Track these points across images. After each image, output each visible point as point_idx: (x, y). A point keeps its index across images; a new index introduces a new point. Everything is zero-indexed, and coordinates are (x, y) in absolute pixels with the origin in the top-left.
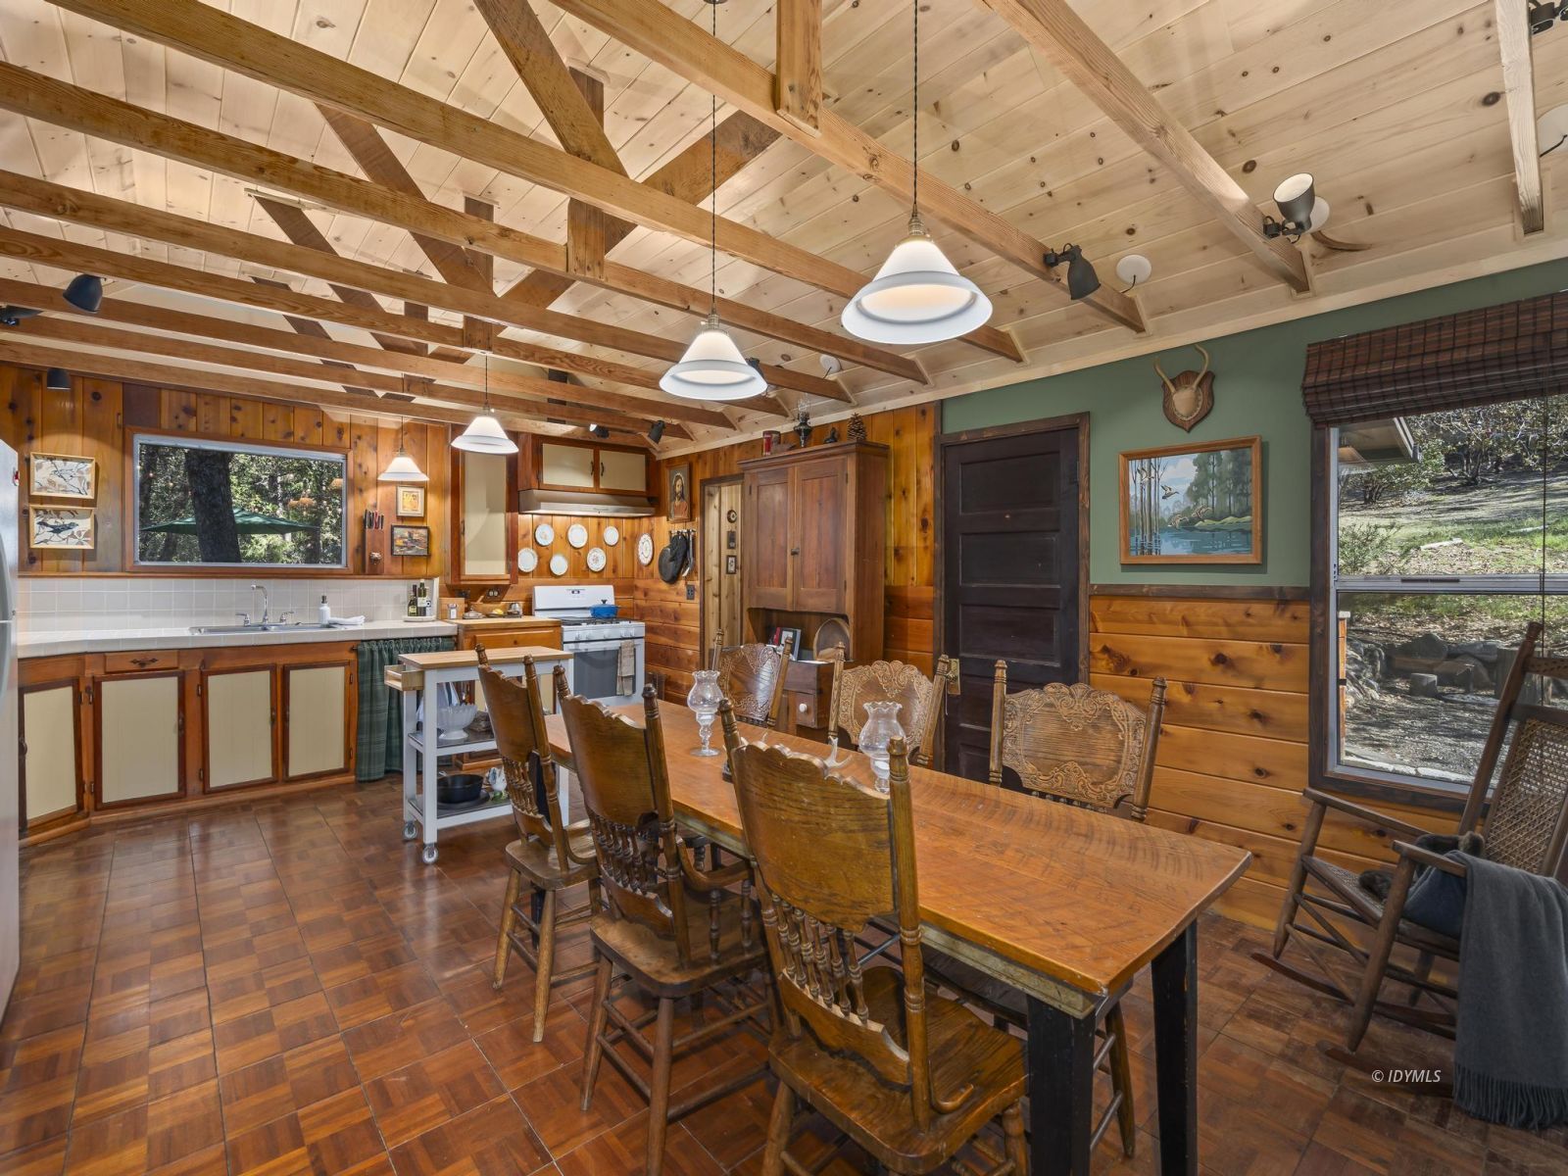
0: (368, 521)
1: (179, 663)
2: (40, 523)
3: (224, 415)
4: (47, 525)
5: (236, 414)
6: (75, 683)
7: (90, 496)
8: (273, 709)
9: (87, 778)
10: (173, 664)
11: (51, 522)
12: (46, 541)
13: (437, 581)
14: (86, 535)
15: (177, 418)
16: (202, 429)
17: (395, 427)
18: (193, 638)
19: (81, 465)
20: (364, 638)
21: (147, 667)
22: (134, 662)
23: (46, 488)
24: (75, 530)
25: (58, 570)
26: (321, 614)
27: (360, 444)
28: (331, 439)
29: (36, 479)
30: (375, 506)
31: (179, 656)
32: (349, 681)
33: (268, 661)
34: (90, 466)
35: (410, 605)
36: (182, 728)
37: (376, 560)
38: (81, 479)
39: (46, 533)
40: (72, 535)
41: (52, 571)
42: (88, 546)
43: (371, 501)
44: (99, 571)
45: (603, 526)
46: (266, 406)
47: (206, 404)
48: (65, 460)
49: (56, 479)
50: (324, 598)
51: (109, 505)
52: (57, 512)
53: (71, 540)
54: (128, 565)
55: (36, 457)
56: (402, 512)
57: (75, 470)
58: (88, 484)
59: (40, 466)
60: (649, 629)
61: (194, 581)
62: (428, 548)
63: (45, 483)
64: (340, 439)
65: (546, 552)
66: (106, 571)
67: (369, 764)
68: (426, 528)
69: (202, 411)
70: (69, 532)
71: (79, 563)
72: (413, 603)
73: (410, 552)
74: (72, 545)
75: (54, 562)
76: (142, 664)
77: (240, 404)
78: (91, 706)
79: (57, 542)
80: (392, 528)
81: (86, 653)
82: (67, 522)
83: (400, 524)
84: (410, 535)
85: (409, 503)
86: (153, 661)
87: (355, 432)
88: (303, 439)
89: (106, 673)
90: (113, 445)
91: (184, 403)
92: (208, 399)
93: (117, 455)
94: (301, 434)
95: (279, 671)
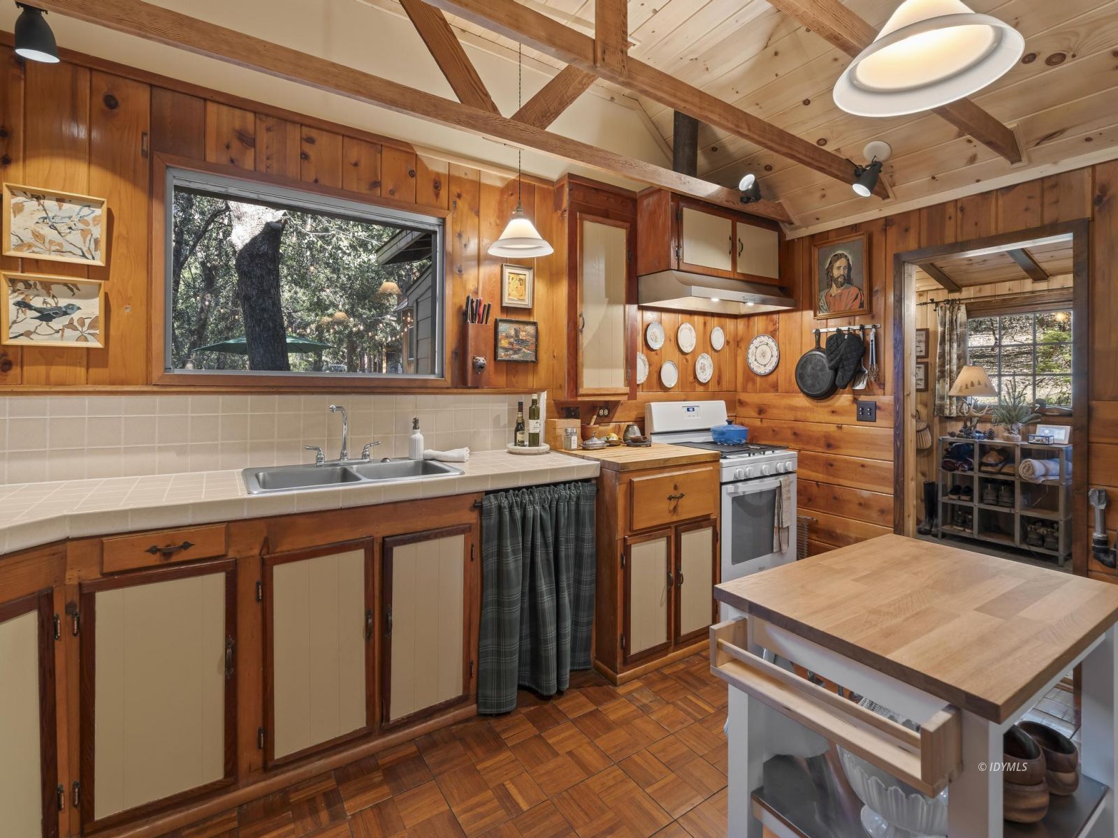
0: (470, 312)
1: (228, 545)
2: (18, 304)
3: (293, 147)
4: (30, 307)
5: (308, 148)
6: (43, 602)
7: (99, 262)
8: (369, 613)
9: (65, 779)
10: (218, 549)
11: (37, 302)
12: (28, 334)
13: (544, 396)
14: (91, 326)
15: (228, 147)
16: (262, 168)
17: (499, 184)
18: (250, 501)
19: (86, 211)
20: (489, 487)
21: (174, 559)
22: (153, 550)
23: (30, 246)
24: (76, 316)
25: (48, 383)
26: (413, 444)
27: (460, 203)
28: (426, 194)
29: (13, 228)
30: (476, 293)
31: (228, 535)
32: (469, 556)
33: (360, 533)
34: (100, 212)
35: (517, 430)
36: (231, 664)
37: (482, 367)
38: (84, 233)
39: (29, 320)
40: (71, 325)
41: (38, 383)
42: (96, 344)
43: (471, 286)
44: (112, 383)
45: (708, 324)
46: (346, 140)
47: (268, 130)
48: (61, 200)
49: (45, 231)
50: (416, 422)
51: (126, 276)
52: (47, 286)
53: (68, 332)
54: (157, 373)
55: (13, 191)
56: (507, 302)
57: (76, 219)
58: (97, 242)
59: (19, 209)
60: (801, 461)
61: (249, 398)
62: (536, 352)
63: (28, 237)
64: (437, 195)
65: (655, 358)
66: (122, 383)
67: (499, 688)
68: (535, 324)
69: (263, 138)
70: (64, 320)
71: (81, 371)
72: (520, 427)
73: (516, 357)
74: (70, 340)
75: (42, 369)
76: (167, 554)
77: (314, 133)
78: (76, 640)
79: (46, 336)
80: (496, 323)
81: (67, 540)
82: (63, 302)
83: (504, 317)
84: (517, 332)
85: (517, 289)
86: (186, 546)
87: (455, 189)
88: (392, 192)
89: (104, 575)
90: (134, 182)
91: (237, 125)
92: (271, 122)
93: (140, 198)
94: (391, 187)
95: (377, 548)
